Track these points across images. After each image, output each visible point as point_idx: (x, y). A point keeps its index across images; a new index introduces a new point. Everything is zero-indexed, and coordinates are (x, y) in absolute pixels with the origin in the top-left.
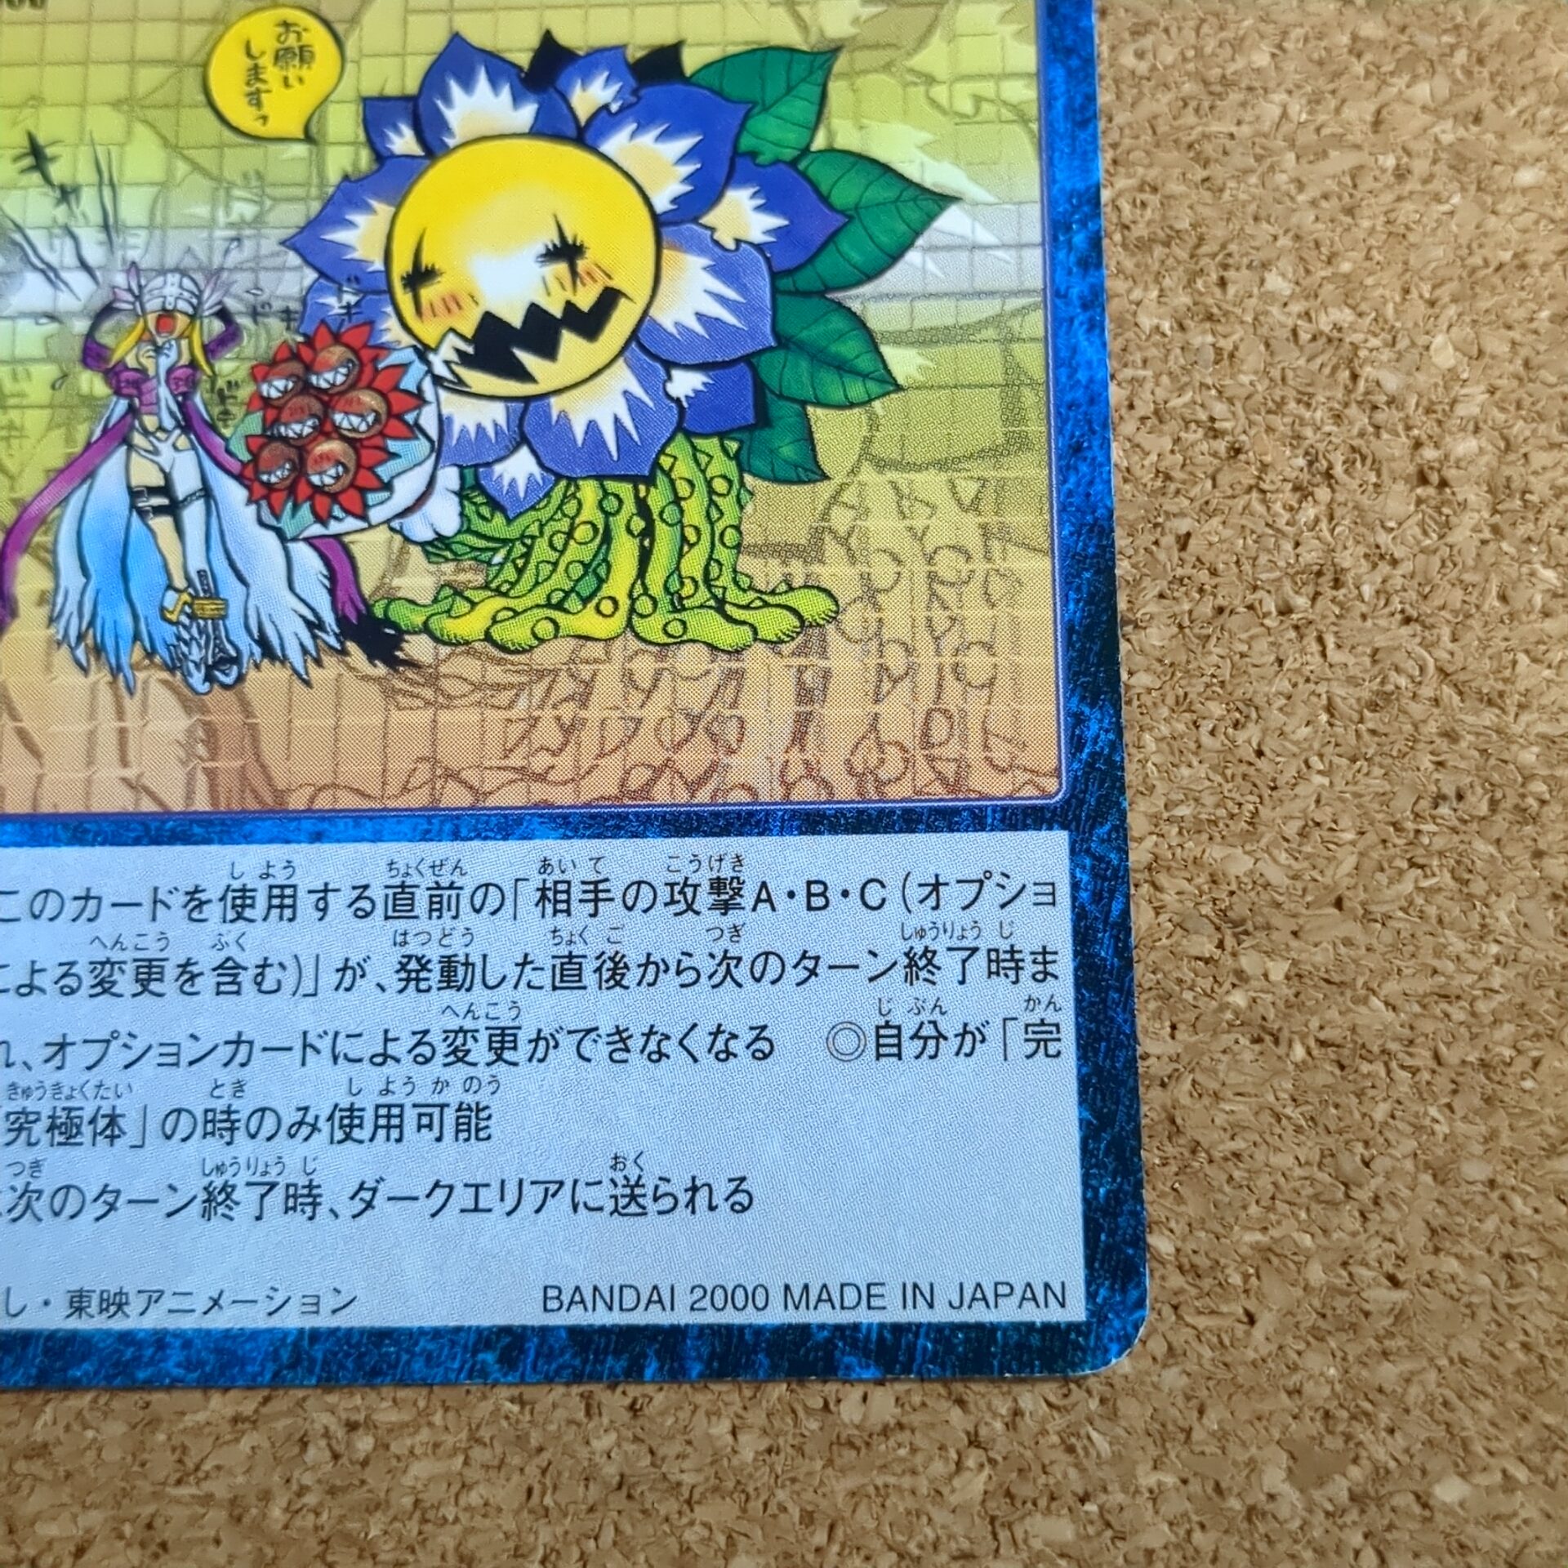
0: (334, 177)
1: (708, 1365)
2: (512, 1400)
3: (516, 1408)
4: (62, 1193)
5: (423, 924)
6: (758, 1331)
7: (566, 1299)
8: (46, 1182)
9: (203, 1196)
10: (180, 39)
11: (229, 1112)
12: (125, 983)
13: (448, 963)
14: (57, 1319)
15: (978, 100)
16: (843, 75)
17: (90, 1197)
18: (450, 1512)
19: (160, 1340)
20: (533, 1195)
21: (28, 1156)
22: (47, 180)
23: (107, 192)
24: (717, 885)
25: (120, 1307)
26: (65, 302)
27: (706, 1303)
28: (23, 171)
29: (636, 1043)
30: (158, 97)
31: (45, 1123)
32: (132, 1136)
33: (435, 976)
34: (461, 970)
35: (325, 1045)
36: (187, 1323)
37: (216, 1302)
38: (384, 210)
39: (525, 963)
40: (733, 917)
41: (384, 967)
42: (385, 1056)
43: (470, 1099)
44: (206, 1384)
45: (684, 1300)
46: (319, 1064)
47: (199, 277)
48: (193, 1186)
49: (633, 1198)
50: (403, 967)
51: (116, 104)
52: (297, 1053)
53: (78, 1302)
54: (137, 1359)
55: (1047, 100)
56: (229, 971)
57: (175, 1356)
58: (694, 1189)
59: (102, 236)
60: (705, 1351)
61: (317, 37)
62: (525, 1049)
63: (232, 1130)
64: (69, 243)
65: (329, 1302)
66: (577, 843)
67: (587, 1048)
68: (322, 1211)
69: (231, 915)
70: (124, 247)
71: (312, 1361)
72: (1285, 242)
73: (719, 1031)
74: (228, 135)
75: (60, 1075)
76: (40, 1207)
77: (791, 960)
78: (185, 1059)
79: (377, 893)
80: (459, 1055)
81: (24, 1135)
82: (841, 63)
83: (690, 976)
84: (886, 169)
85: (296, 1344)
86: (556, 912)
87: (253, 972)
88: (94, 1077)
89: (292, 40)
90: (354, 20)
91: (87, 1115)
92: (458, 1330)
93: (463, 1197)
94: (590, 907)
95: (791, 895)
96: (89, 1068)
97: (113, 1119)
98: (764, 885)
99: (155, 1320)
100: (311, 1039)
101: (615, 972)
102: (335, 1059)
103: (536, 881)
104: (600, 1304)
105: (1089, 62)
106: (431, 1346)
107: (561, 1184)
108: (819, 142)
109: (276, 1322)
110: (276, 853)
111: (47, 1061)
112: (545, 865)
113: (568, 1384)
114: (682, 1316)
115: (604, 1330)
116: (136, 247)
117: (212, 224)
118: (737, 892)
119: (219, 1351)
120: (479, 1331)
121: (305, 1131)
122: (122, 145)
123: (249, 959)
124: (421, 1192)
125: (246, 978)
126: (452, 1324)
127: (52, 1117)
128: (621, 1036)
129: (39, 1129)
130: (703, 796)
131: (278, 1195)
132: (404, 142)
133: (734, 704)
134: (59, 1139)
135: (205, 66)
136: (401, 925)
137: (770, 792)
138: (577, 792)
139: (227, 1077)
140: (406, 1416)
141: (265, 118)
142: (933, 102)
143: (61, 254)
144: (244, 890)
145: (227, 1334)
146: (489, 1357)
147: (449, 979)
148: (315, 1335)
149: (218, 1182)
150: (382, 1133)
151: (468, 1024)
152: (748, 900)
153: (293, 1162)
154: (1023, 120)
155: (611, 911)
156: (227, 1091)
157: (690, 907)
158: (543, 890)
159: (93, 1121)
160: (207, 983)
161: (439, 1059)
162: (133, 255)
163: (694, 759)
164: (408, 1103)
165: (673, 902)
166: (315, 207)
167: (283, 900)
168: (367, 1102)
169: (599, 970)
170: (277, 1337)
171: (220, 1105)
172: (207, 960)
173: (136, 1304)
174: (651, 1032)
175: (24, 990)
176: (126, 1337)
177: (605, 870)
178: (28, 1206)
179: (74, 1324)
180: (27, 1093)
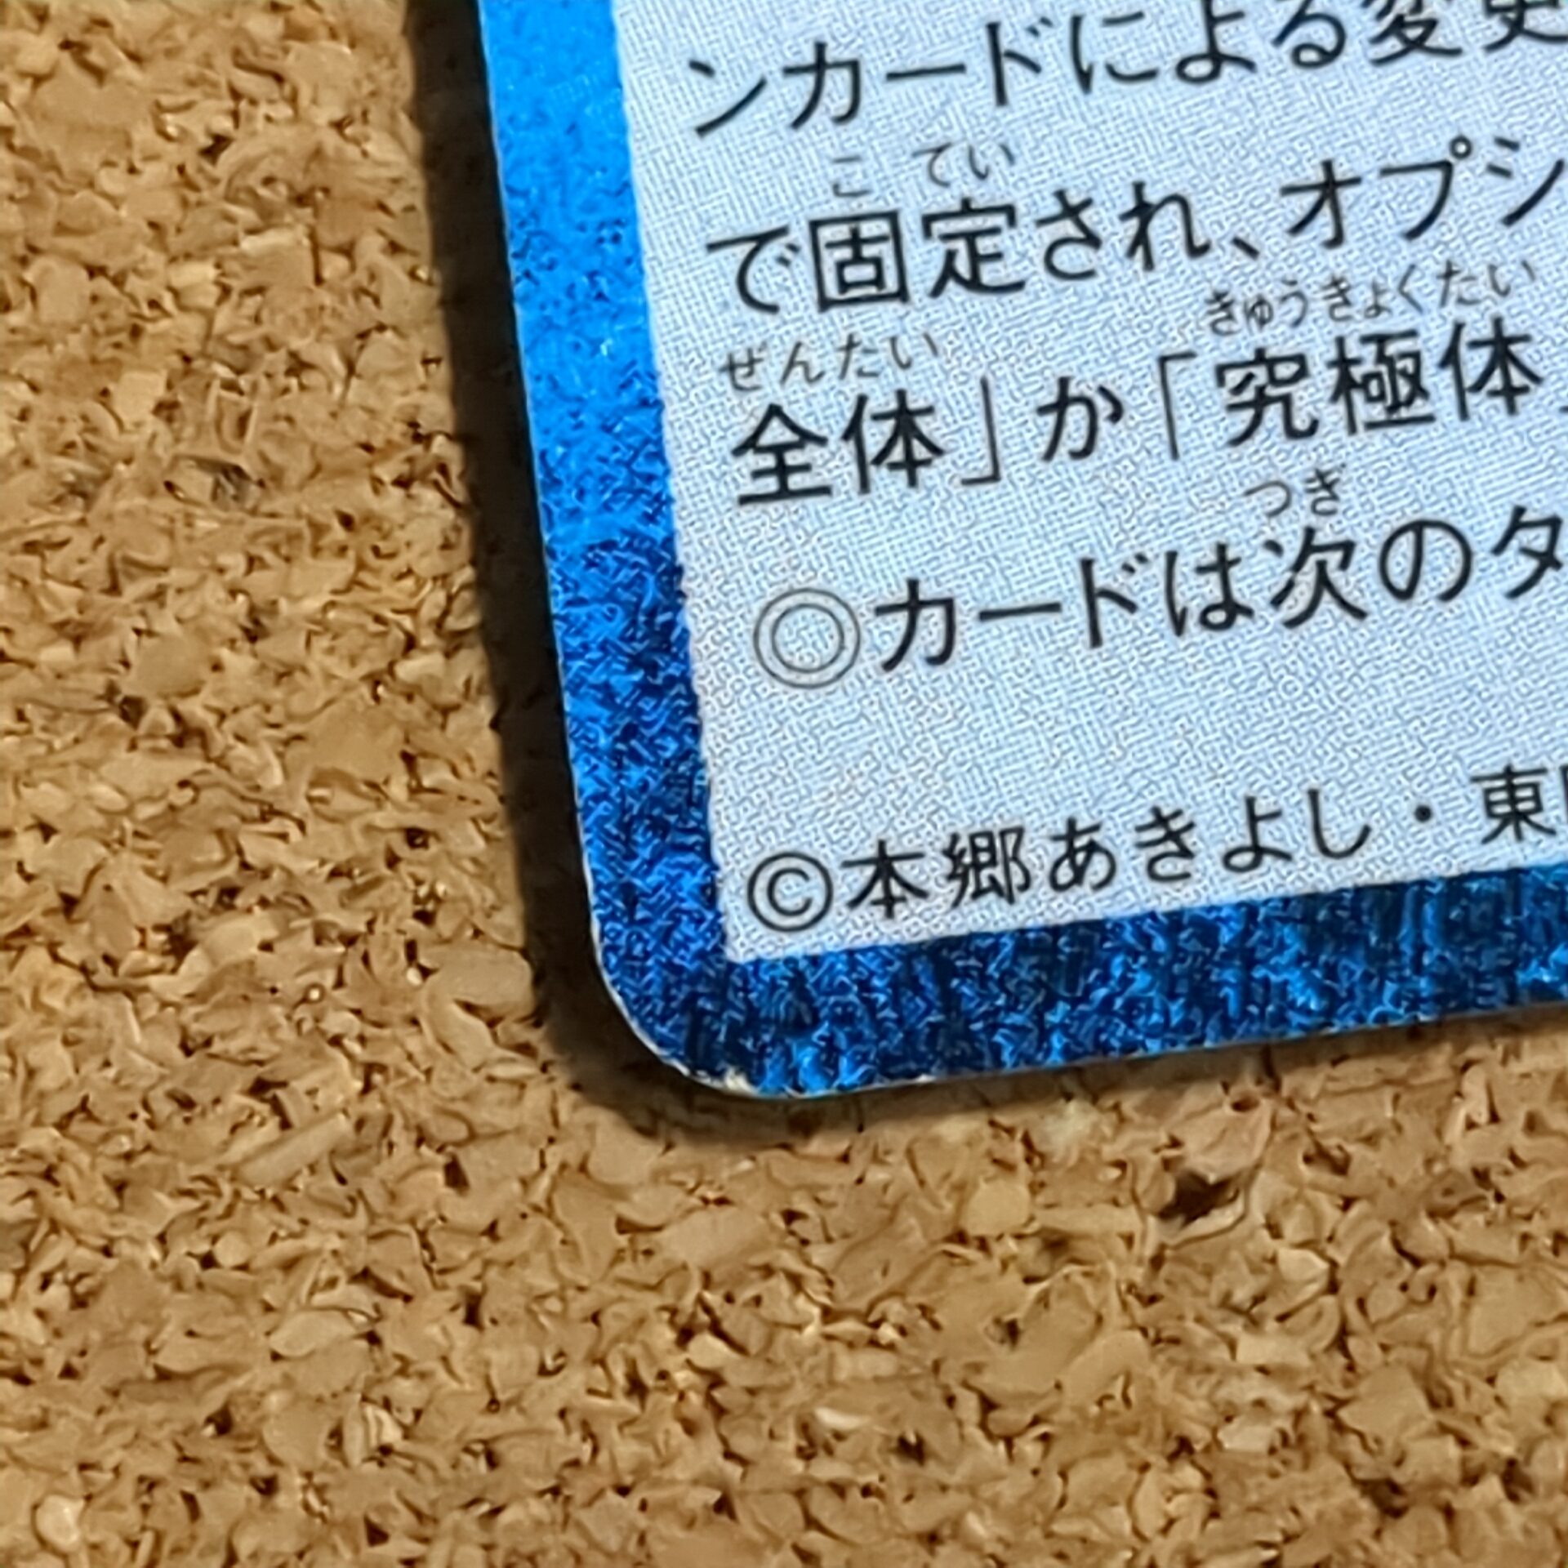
4: (1406, 543)
8: (1358, 522)
12: (1461, 20)
17: (1482, 544)
21: (1298, 462)
31: (1325, 378)
32: (1559, 385)
53: (1507, 802)
75: (1334, 260)
76: (1358, 582)
81: (1273, 414)
88: (1429, 254)
91: (1434, 341)
96: (1413, 234)
97: (1501, 349)
111: (1298, 228)
127: (1343, 363)
129: (1314, 396)
134: (1367, 411)
159: (1451, 358)
175: (1194, 69)
178: (1323, 582)
179: (1507, 853)
180: (1259, 312)
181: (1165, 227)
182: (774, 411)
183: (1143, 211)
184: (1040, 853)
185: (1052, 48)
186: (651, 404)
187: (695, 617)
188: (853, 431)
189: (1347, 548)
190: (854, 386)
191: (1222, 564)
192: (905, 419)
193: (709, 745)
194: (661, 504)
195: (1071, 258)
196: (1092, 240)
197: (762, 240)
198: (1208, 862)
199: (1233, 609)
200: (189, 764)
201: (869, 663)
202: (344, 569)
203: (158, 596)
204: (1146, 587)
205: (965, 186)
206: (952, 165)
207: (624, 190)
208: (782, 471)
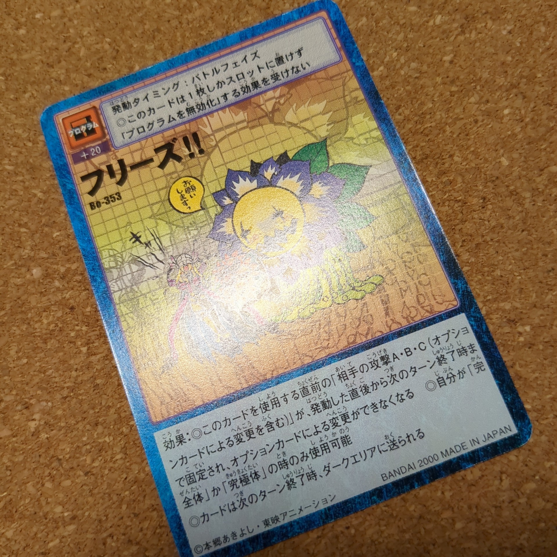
0: (213, 216)
1: (430, 479)
2: (385, 506)
3: (387, 508)
4: (251, 497)
5: (313, 395)
6: (439, 466)
7: (388, 476)
8: (246, 496)
9: (286, 484)
10: (160, 195)
11: (284, 461)
12: (245, 438)
13: (323, 403)
14: (263, 529)
15: (366, 139)
16: (330, 145)
17: (258, 495)
18: (381, 540)
19: (291, 524)
20: (369, 453)
21: (238, 491)
22: (140, 242)
23: (157, 240)
24: (382, 358)
25: (277, 520)
26: (158, 272)
27: (423, 464)
28: (133, 243)
29: (378, 406)
30: (160, 212)
31: (239, 481)
32: (262, 476)
33: (321, 407)
34: (327, 403)
35: (301, 435)
36: (296, 518)
37: (301, 510)
38: (229, 220)
39: (342, 395)
40: (390, 365)
41: (308, 410)
42: (317, 432)
43: (343, 435)
44: (306, 531)
45: (417, 465)
46: (302, 440)
47: (190, 253)
48: (283, 483)
49: (394, 444)
50: (312, 408)
51: (150, 217)
52: (295, 440)
53: (266, 523)
54: (287, 531)
55: (383, 133)
56: (269, 425)
57: (296, 527)
58: (408, 437)
59: (161, 252)
60: (428, 475)
61: (194, 182)
62: (351, 417)
63: (287, 465)
64: (153, 256)
65: (329, 499)
66: (342, 361)
67: (367, 411)
68: (318, 477)
69: (264, 411)
70: (168, 253)
71: (331, 515)
72: (455, 148)
73: (398, 395)
74: (182, 215)
75: (238, 468)
76: (247, 502)
77: (408, 371)
78: (267, 451)
79: (298, 392)
80: (336, 425)
81: (235, 486)
82: (328, 143)
83: (385, 384)
84: (350, 164)
85: (325, 513)
86: (345, 380)
87: (275, 423)
88: (246, 465)
89: (188, 185)
90: (202, 175)
91: (249, 475)
92: (364, 494)
93: (352, 460)
94: (353, 376)
95: (402, 354)
96: (244, 463)
97: (256, 474)
98: (394, 354)
99: (287, 520)
100: (297, 434)
101: (366, 390)
102: (305, 437)
103: (337, 374)
104: (397, 474)
105: (389, 121)
106: (359, 500)
107: (375, 448)
108: (331, 164)
109: (318, 509)
110: (268, 391)
111: (233, 465)
112: (337, 369)
113: (397, 496)
114: (418, 469)
115: (401, 480)
116: (171, 251)
117: (188, 239)
118: (388, 358)
119: (307, 522)
120: (369, 492)
121: (305, 458)
122: (156, 227)
123: (273, 420)
124: (341, 462)
125: (274, 425)
126: (362, 492)
127: (240, 479)
128: (374, 405)
129: (238, 483)
130: (369, 337)
131: (305, 477)
132: (227, 201)
133: (368, 312)
134: (244, 484)
135: (169, 199)
136: (307, 397)
137: (386, 331)
138: (337, 348)
139: (280, 452)
140: (361, 520)
141: (190, 208)
142: (355, 144)
143: (152, 260)
144: (264, 403)
145: (307, 517)
146: (375, 497)
147: (325, 407)
148: (329, 509)
149: (289, 479)
150: (324, 452)
151: (335, 416)
152: (391, 359)
153: (305, 467)
154: (379, 140)
155: (359, 375)
156: (282, 455)
157: (378, 366)
158: (339, 375)
159: (251, 476)
160: (265, 430)
161: (331, 428)
162: (170, 254)
163: (363, 329)
164: (328, 441)
165: (373, 367)
166: (212, 225)
167: (276, 403)
168: (318, 445)
169: (361, 391)
170: (320, 513)
171: (281, 460)
172: (263, 424)
173: (281, 518)
174: (381, 401)
175: (219, 450)
176: (282, 527)
177: (353, 365)
178: (243, 504)
179: (268, 528)
180: (231, 475)
181: (220, 468)
182: (186, 498)
183: (218, 467)
184: (222, 539)
185: (205, 451)
186: (174, 500)
187: (183, 522)
188: (194, 498)
189: (245, 499)
190: (193, 493)
191: (233, 504)
192: (199, 496)
193: (187, 536)
194: (177, 511)
195: (212, 474)
196: (213, 471)
197: (181, 479)
198: (238, 536)
199: (235, 509)
200: (138, 547)
201: (201, 523)
202: (149, 522)
203: (131, 529)
204: (226, 508)
205: (199, 468)
206: (198, 466)
207: (166, 477)
208: (188, 504)
